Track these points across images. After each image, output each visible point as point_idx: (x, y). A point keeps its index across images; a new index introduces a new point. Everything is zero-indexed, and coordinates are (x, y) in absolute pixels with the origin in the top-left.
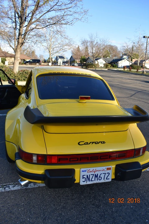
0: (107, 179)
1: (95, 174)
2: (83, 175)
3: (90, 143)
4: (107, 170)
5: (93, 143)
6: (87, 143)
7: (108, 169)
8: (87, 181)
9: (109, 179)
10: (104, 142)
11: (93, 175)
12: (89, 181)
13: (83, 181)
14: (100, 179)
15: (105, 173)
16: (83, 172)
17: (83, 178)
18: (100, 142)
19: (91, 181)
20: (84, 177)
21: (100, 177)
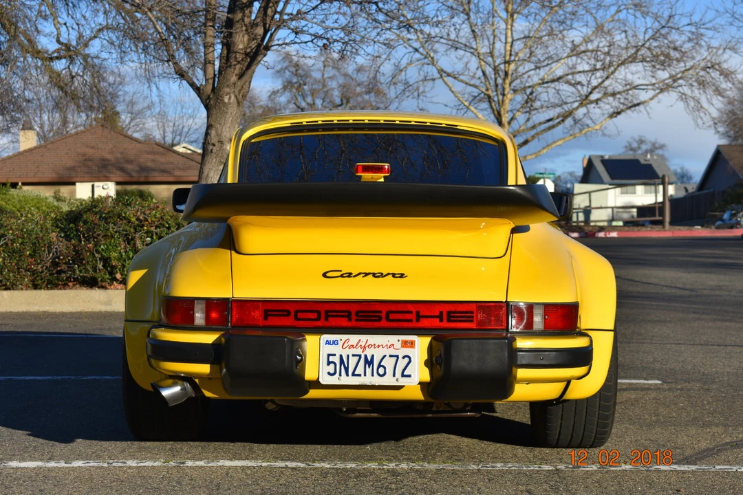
0: (403, 375)
1: (366, 356)
2: (329, 355)
3: (360, 274)
4: (403, 347)
5: (367, 274)
6: (350, 275)
7: (405, 344)
8: (340, 375)
9: (409, 376)
10: (402, 276)
11: (360, 356)
12: (347, 375)
13: (329, 373)
14: (381, 371)
15: (397, 357)
16: (330, 344)
17: (329, 363)
18: (388, 274)
19: (353, 374)
20: (331, 359)
21: (380, 366)
